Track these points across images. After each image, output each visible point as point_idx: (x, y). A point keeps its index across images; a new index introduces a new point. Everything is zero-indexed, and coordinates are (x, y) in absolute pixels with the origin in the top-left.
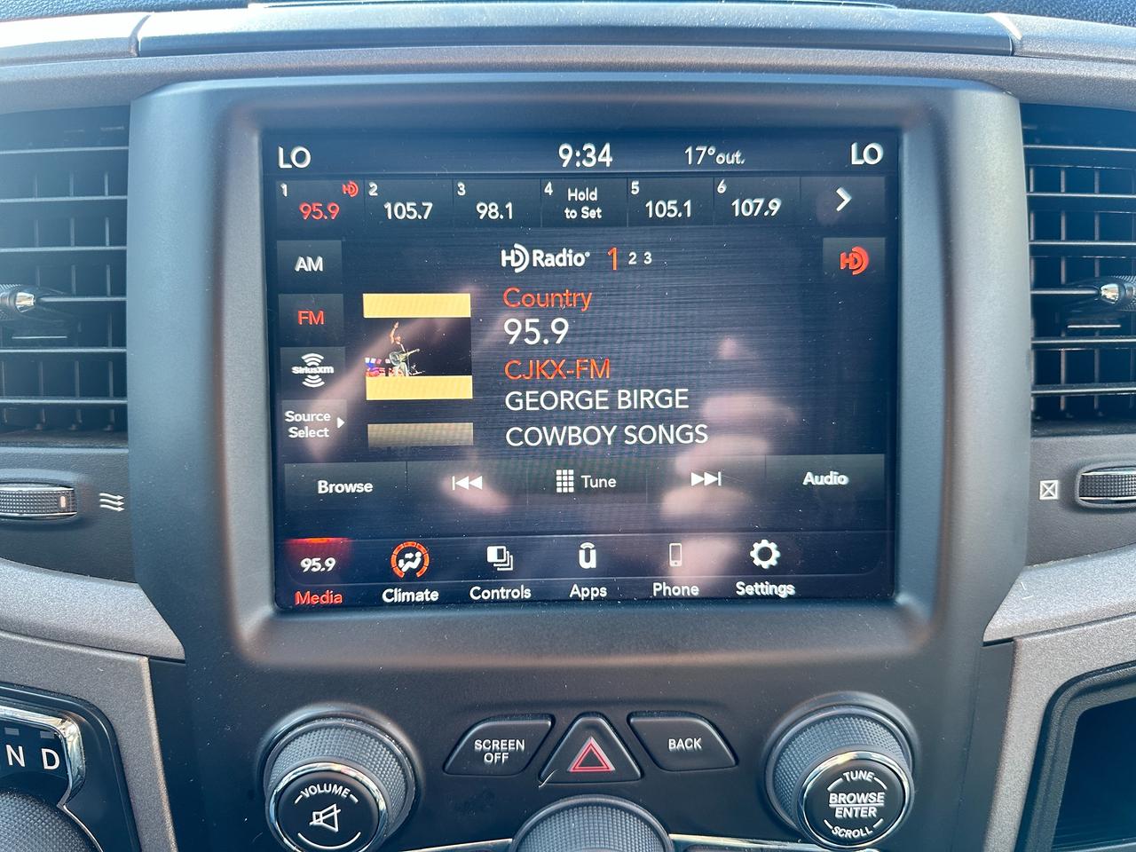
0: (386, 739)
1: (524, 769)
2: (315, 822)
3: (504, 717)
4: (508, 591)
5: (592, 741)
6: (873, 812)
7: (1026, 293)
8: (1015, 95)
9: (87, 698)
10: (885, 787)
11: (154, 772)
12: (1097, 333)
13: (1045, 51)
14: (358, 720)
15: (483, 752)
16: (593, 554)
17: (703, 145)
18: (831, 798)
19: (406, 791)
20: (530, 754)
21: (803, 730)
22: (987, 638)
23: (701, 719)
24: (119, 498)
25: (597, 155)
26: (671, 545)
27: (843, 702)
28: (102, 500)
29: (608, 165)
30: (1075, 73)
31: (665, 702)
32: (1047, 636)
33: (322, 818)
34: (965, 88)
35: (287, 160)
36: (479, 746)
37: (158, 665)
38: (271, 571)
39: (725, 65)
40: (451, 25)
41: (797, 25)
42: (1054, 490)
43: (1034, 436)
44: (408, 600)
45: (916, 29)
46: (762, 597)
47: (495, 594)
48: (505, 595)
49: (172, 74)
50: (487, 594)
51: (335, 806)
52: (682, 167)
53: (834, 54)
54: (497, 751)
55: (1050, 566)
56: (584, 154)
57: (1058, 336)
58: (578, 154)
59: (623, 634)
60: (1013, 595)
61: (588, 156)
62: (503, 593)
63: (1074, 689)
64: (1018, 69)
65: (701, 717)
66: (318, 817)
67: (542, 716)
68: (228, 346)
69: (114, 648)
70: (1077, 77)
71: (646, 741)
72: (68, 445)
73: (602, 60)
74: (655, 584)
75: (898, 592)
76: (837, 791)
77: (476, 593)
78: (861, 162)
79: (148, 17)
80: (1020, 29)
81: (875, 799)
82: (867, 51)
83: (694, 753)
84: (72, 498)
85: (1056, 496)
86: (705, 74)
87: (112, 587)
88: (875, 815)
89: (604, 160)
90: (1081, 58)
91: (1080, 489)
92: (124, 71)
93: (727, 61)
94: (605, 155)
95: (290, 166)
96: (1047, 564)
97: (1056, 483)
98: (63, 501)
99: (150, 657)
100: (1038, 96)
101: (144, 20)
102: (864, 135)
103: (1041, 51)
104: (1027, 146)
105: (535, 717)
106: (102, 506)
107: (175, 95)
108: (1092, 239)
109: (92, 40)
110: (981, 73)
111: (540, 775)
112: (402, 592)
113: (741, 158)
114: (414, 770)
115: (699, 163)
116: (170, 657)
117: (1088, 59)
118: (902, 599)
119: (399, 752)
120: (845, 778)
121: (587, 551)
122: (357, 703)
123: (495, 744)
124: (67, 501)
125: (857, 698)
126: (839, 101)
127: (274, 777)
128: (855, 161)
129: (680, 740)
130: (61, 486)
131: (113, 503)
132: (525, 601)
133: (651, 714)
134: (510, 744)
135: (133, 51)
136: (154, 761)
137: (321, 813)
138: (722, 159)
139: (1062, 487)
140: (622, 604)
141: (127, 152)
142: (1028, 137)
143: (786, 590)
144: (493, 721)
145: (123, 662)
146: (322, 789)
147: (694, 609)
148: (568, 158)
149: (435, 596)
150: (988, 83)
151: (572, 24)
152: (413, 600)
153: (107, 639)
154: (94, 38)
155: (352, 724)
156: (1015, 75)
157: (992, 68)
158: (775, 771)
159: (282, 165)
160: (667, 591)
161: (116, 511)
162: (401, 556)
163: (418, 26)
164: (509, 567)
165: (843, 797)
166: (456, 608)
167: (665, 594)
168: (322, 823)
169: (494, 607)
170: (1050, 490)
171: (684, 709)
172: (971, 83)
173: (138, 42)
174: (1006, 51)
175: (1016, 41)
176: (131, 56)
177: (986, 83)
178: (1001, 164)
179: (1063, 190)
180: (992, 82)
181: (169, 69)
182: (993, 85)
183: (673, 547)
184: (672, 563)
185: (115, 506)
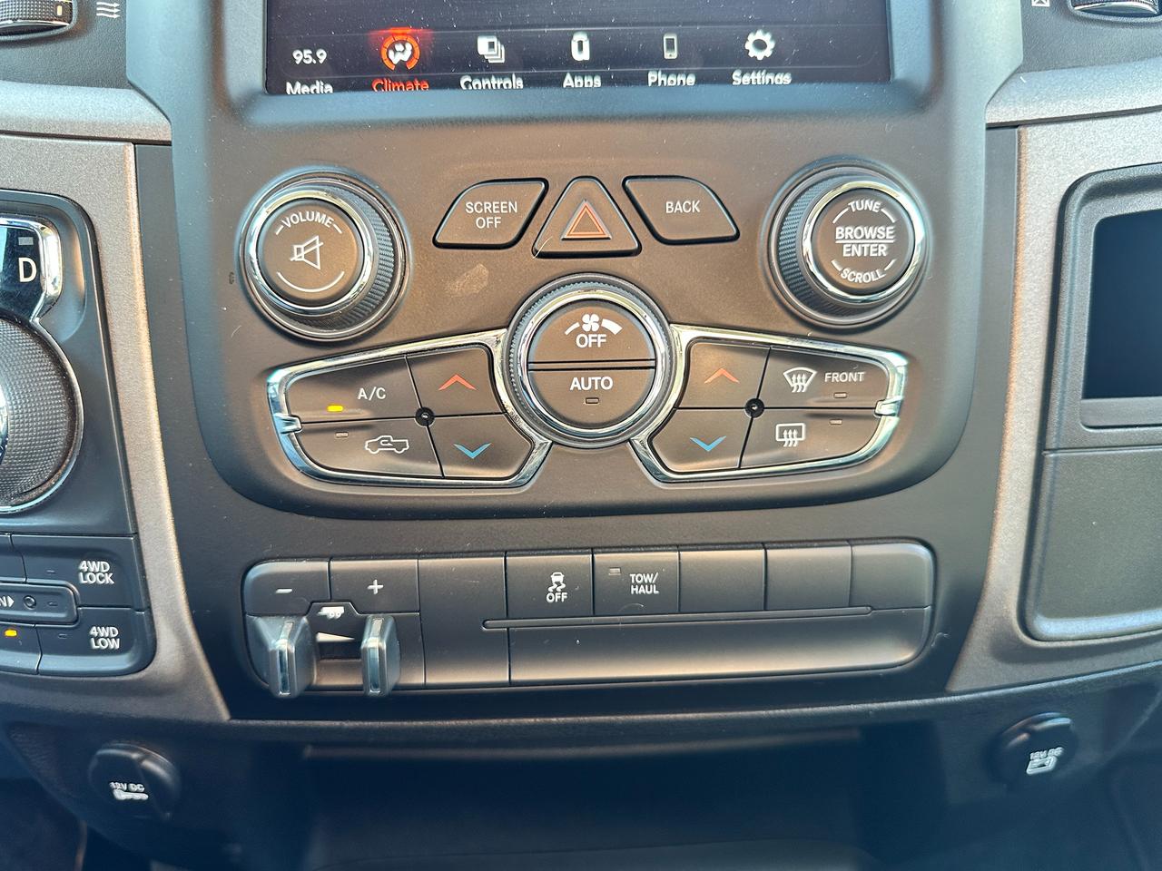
2: (296, 258)
4: (499, 83)
5: (587, 204)
6: (883, 251)
10: (893, 221)
14: (345, 180)
15: (475, 216)
16: (586, 46)
18: (838, 233)
24: (115, 5)
26: (665, 37)
27: (845, 163)
28: (98, 9)
33: (303, 253)
36: (469, 209)
37: (143, 149)
46: (758, 86)
47: (487, 85)
48: (496, 85)
50: (478, 86)
51: (317, 238)
54: (489, 215)
65: (698, 182)
66: (299, 250)
67: (535, 180)
74: (650, 75)
76: (845, 222)
77: (467, 84)
81: (883, 234)
83: (693, 216)
84: (68, 8)
85: (1047, 4)
88: (885, 255)
98: (60, 10)
99: (136, 143)
106: (98, 15)
111: (533, 246)
116: (157, 139)
120: (850, 209)
121: (580, 43)
123: (487, 206)
124: (64, 11)
129: (678, 203)
131: (109, 10)
134: (502, 207)
137: (302, 247)
143: (782, 81)
146: (304, 217)
155: (338, 182)
160: (663, 82)
161: (112, 18)
162: (391, 48)
164: (501, 59)
165: (850, 231)
167: (660, 84)
168: (303, 259)
183: (667, 39)
184: (667, 55)
185: (112, 13)
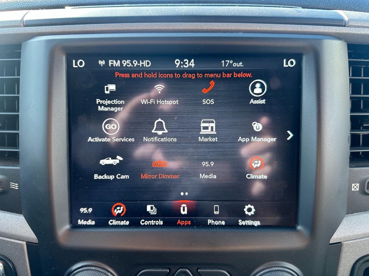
0: (109, 274)
3: (152, 268)
4: (154, 222)
7: (349, 115)
8: (345, 41)
9: (5, 255)
13: (357, 25)
14: (99, 267)
16: (186, 208)
17: (228, 60)
21: (261, 275)
22: (330, 243)
24: (17, 184)
25: (189, 63)
26: (215, 206)
27: (277, 265)
28: (11, 185)
29: (193, 67)
30: (368, 33)
31: (211, 264)
32: (353, 241)
34: (326, 39)
35: (76, 64)
37: (29, 245)
38: (69, 212)
39: (237, 30)
40: (136, 15)
41: (264, 15)
42: (357, 187)
43: (350, 167)
44: (118, 224)
45: (309, 17)
46: (248, 226)
47: (150, 223)
48: (153, 223)
49: (35, 33)
50: (147, 223)
52: (221, 68)
53: (278, 26)
55: (355, 215)
56: (184, 63)
58: (182, 63)
59: (196, 240)
60: (341, 226)
61: (186, 63)
62: (152, 222)
63: (363, 260)
64: (347, 32)
65: (224, 270)
68: (53, 133)
69: (14, 238)
73: (191, 28)
74: (209, 220)
75: (298, 225)
77: (143, 222)
78: (287, 66)
79: (28, 12)
80: (348, 17)
82: (290, 25)
84: (1, 184)
85: (358, 189)
86: (229, 34)
87: (14, 216)
89: (191, 65)
91: (367, 187)
92: (19, 32)
93: (237, 28)
94: (192, 63)
95: (77, 67)
96: (354, 214)
97: (358, 184)
99: (27, 242)
100: (353, 41)
102: (288, 56)
103: (356, 25)
104: (350, 60)
105: (163, 268)
106: (11, 187)
107: (35, 41)
109: (7, 21)
110: (332, 33)
112: (116, 221)
113: (242, 65)
115: (226, 66)
116: (33, 242)
118: (299, 228)
121: (184, 208)
122: (99, 261)
125: (282, 264)
126: (279, 44)
128: (285, 66)
131: (15, 186)
132: (160, 225)
133: (205, 268)
135: (22, 25)
138: (235, 65)
139: (360, 185)
140: (196, 228)
141: (20, 61)
142: (350, 57)
143: (257, 223)
144: (148, 269)
145: (17, 243)
147: (222, 230)
148: (178, 64)
149: (128, 223)
150: (336, 37)
151: (180, 15)
152: (120, 224)
153: (12, 235)
155: (97, 269)
156: (346, 34)
157: (337, 31)
159: (74, 66)
160: (213, 223)
161: (16, 189)
162: (115, 208)
163: (124, 16)
164: (155, 213)
166: (135, 228)
167: (212, 224)
169: (149, 228)
170: (356, 187)
171: (217, 267)
172: (329, 37)
173: (24, 22)
174: (342, 25)
175: (346, 21)
176: (21, 27)
177: (335, 36)
178: (340, 67)
179: (362, 76)
180: (337, 36)
181: (34, 31)
182: (337, 38)
183: (215, 207)
184: (215, 213)
185: (16, 187)
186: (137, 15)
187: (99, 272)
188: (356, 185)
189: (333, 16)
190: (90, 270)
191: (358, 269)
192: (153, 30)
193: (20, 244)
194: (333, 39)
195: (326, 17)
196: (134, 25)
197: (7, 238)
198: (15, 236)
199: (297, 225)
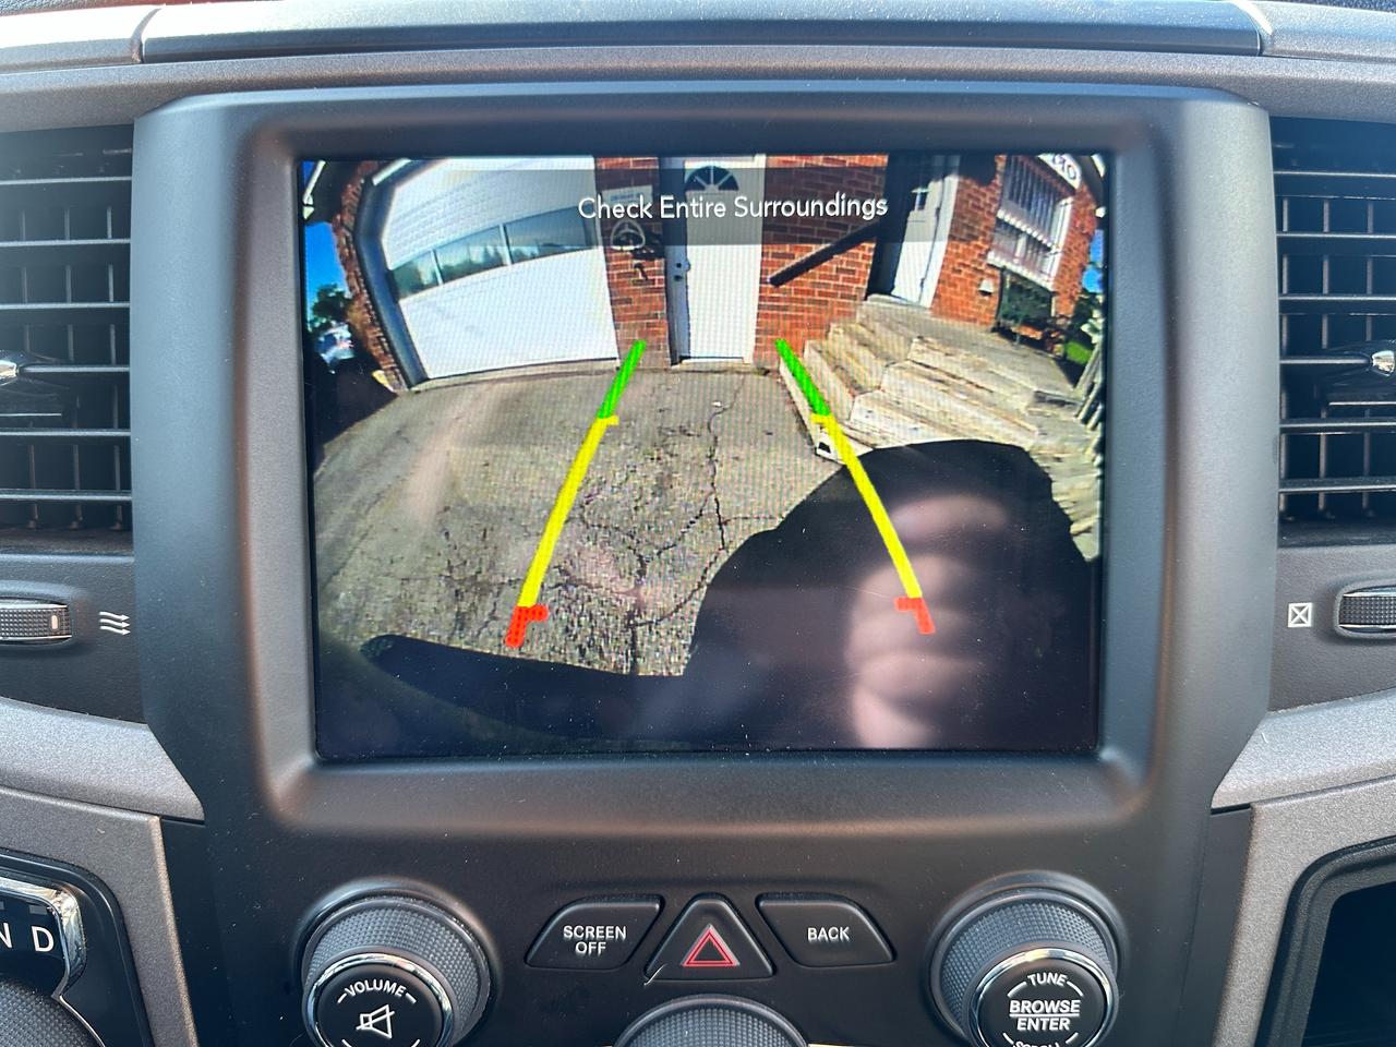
0: (453, 923)
1: (628, 960)
2: (363, 1027)
3: (600, 898)
5: (712, 929)
6: (1065, 1025)
7: (1275, 363)
8: (1263, 107)
9: (86, 866)
10: (1081, 994)
11: (169, 957)
12: (1367, 412)
13: (1303, 49)
14: (418, 898)
15: (574, 941)
18: (1012, 1006)
19: (479, 988)
20: (633, 944)
21: (979, 918)
22: (1215, 805)
23: (849, 904)
24: (124, 617)
27: (1031, 884)
28: (103, 621)
30: (1342, 78)
31: (804, 881)
32: (1294, 801)
33: (371, 1022)
34: (1196, 99)
36: (568, 932)
37: (172, 826)
38: (311, 711)
39: (886, 69)
40: (536, 20)
41: (980, 18)
42: (1306, 615)
43: (1281, 546)
45: (1135, 21)
49: (184, 85)
51: (387, 1007)
53: (1028, 54)
54: (592, 940)
55: (1299, 712)
57: (1316, 417)
59: (750, 796)
60: (1250, 748)
63: (1329, 868)
64: (1267, 73)
65: (849, 901)
66: (366, 1020)
67: (649, 898)
68: (253, 431)
69: (117, 805)
70: (1344, 83)
71: (780, 931)
72: (61, 550)
73: (727, 65)
75: (1102, 745)
76: (1020, 997)
79: (156, 11)
80: (1271, 21)
81: (1068, 1008)
82: (1071, 51)
83: (841, 944)
84: (67, 616)
85: (1308, 623)
86: (860, 82)
87: (116, 728)
88: (1067, 1028)
90: (1351, 58)
91: (1340, 614)
92: (125, 81)
93: (888, 65)
96: (1295, 710)
97: (1309, 606)
98: (54, 619)
99: (163, 817)
100: (1291, 107)
101: (151, 15)
103: (1298, 49)
104: (1279, 173)
105: (640, 898)
106: (103, 628)
107: (188, 112)
108: (1364, 292)
109: (83, 43)
110: (1218, 78)
111: (645, 970)
114: (488, 960)
116: (187, 817)
117: (1360, 59)
118: (1108, 754)
119: (469, 939)
120: (1029, 981)
122: (417, 878)
123: (589, 932)
124: (60, 621)
125: (1048, 879)
126: (1031, 117)
127: (314, 968)
129: (823, 929)
130: (52, 603)
131: (116, 624)
133: (786, 897)
134: (607, 932)
135: (135, 56)
136: (170, 944)
137: (370, 1016)
139: (1316, 610)
140: (751, 757)
141: (129, 183)
142: (1279, 160)
144: (586, 902)
145: (128, 823)
146: (371, 986)
147: (843, 765)
150: (1230, 92)
151: (689, 18)
153: (109, 793)
154: (86, 39)
155: (410, 903)
156: (1264, 80)
157: (1233, 72)
158: (942, 968)
161: (120, 635)
163: (494, 22)
165: (1027, 1005)
166: (541, 760)
168: (371, 1028)
169: (589, 758)
170: (1301, 615)
171: (827, 890)
172: (1205, 91)
173: (141, 45)
174: (1253, 49)
175: (1265, 37)
176: (133, 62)
177: (1226, 91)
178: (1244, 197)
179: (1326, 229)
180: (1233, 90)
181: (180, 79)
182: (1235, 94)
185: (120, 628)
186: (540, 19)
187: (416, 915)
188: (1303, 607)
189: (1218, 20)
190: (387, 907)
191: (1312, 899)
192: (595, 72)
193: (142, 825)
194: (1217, 99)
195: (1196, 23)
196: (530, 55)
197: (92, 803)
198: (120, 795)
199: (1098, 747)
